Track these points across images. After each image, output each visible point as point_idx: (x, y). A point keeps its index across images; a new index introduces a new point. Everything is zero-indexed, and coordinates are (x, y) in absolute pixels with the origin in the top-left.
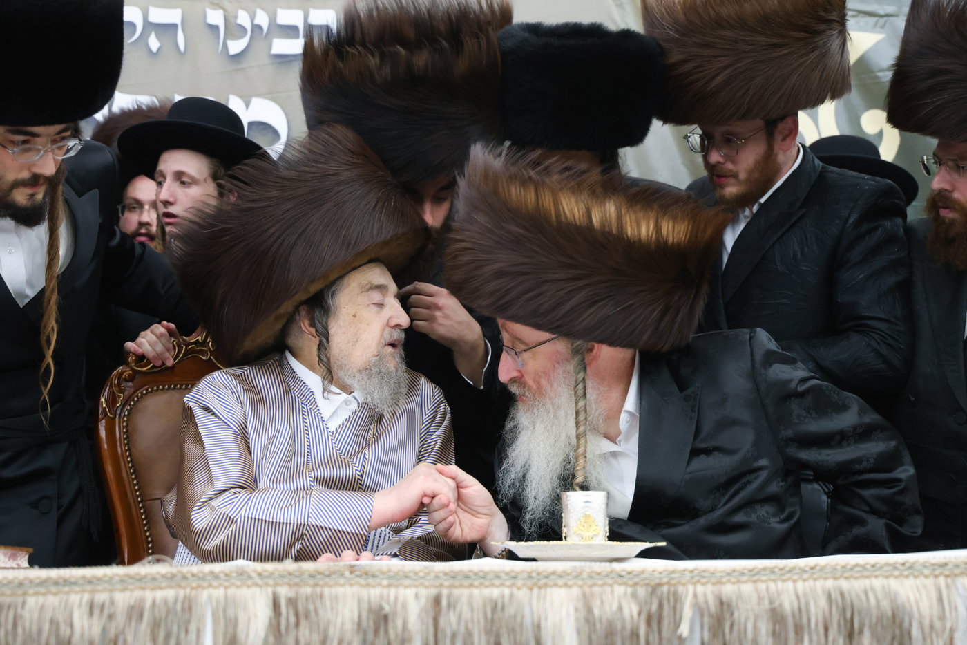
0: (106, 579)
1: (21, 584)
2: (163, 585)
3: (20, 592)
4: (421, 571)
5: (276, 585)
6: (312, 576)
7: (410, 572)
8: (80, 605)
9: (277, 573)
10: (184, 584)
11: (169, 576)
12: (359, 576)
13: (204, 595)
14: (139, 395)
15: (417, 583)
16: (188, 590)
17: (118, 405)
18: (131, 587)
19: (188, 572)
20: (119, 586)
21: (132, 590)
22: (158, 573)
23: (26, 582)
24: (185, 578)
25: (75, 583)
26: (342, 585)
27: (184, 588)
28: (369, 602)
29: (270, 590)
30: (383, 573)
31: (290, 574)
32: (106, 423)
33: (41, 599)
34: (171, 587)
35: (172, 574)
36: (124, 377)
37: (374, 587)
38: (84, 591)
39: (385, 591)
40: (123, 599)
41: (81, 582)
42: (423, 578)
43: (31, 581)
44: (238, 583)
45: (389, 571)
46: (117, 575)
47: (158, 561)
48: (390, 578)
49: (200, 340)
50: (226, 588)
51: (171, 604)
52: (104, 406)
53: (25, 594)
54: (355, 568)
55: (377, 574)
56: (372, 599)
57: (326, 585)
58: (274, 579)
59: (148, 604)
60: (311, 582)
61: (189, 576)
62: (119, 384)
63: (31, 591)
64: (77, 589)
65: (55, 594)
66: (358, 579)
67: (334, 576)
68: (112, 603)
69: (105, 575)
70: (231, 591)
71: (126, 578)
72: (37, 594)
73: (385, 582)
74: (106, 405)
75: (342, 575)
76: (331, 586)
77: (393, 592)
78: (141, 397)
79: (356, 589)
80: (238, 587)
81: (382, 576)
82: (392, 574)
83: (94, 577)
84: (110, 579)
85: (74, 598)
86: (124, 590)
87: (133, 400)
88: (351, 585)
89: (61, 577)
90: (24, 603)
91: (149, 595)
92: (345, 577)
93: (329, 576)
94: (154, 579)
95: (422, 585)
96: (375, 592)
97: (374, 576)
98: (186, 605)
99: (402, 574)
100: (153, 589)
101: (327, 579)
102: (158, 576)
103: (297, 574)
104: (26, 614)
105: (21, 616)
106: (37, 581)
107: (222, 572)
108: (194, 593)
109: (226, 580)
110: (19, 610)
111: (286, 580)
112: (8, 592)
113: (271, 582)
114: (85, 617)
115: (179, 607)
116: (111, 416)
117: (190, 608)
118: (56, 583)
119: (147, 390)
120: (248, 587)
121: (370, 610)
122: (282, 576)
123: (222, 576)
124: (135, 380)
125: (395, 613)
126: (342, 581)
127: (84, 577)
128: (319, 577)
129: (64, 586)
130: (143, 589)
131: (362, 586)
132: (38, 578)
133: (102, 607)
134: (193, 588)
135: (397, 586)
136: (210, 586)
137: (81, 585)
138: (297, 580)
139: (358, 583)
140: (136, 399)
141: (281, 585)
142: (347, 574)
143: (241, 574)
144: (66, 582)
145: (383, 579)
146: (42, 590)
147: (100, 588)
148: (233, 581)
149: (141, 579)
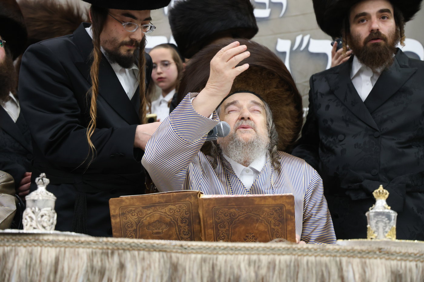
0: (255, 248)
1: (215, 249)
2: (284, 253)
3: (215, 252)
4: (417, 253)
5: (341, 256)
6: (359, 253)
7: (411, 253)
8: (244, 260)
9: (341, 251)
10: (294, 253)
11: (286, 248)
12: (384, 254)
13: (305, 259)
15: (416, 259)
16: (296, 256)
18: (269, 253)
19: (295, 248)
20: (262, 252)
21: (269, 255)
22: (281, 247)
23: (217, 248)
24: (294, 250)
25: (240, 250)
26: (376, 258)
27: (295, 255)
28: (391, 267)
29: (338, 259)
30: (397, 253)
31: (348, 251)
33: (225, 257)
34: (287, 254)
35: (287, 247)
37: (393, 260)
38: (245, 254)
39: (399, 263)
40: (265, 259)
41: (243, 249)
42: (420, 256)
43: (220, 248)
44: (322, 254)
45: (400, 252)
46: (261, 247)
47: (280, 241)
48: (401, 256)
50: (316, 256)
51: (288, 263)
53: (217, 253)
54: (382, 250)
55: (394, 253)
56: (393, 267)
57: (367, 257)
58: (340, 253)
59: (277, 263)
60: (359, 255)
61: (296, 249)
63: (220, 252)
64: (242, 252)
65: (231, 254)
66: (384, 255)
67: (371, 253)
68: (259, 260)
69: (255, 247)
70: (318, 258)
71: (265, 248)
72: (223, 254)
73: (399, 258)
75: (375, 253)
76: (370, 258)
77: (403, 263)
79: (383, 260)
80: (322, 256)
81: (396, 255)
82: (401, 254)
83: (250, 247)
84: (258, 249)
85: (241, 257)
86: (264, 254)
88: (381, 258)
89: (234, 247)
90: (217, 258)
91: (277, 258)
92: (377, 254)
93: (368, 253)
94: (279, 250)
95: (418, 260)
96: (394, 263)
97: (392, 254)
98: (296, 264)
99: (407, 254)
100: (279, 255)
101: (367, 255)
102: (281, 249)
103: (351, 251)
104: (218, 263)
105: (216, 265)
106: (222, 248)
107: (312, 248)
108: (299, 258)
109: (316, 253)
110: (215, 261)
111: (346, 254)
112: (210, 252)
113: (338, 255)
114: (247, 266)
115: (292, 264)
117: (298, 265)
118: (232, 249)
120: (327, 256)
121: (392, 272)
122: (344, 252)
123: (313, 250)
125: (406, 274)
126: (375, 256)
127: (244, 247)
128: (363, 253)
129: (236, 250)
130: (274, 254)
131: (387, 259)
132: (223, 246)
133: (255, 262)
134: (299, 256)
135: (405, 260)
136: (307, 255)
137: (244, 251)
138: (352, 254)
139: (384, 257)
141: (344, 256)
142: (378, 252)
143: (323, 250)
144: (236, 249)
145: (397, 256)
146: (225, 252)
147: (253, 253)
148: (319, 253)
149: (273, 249)
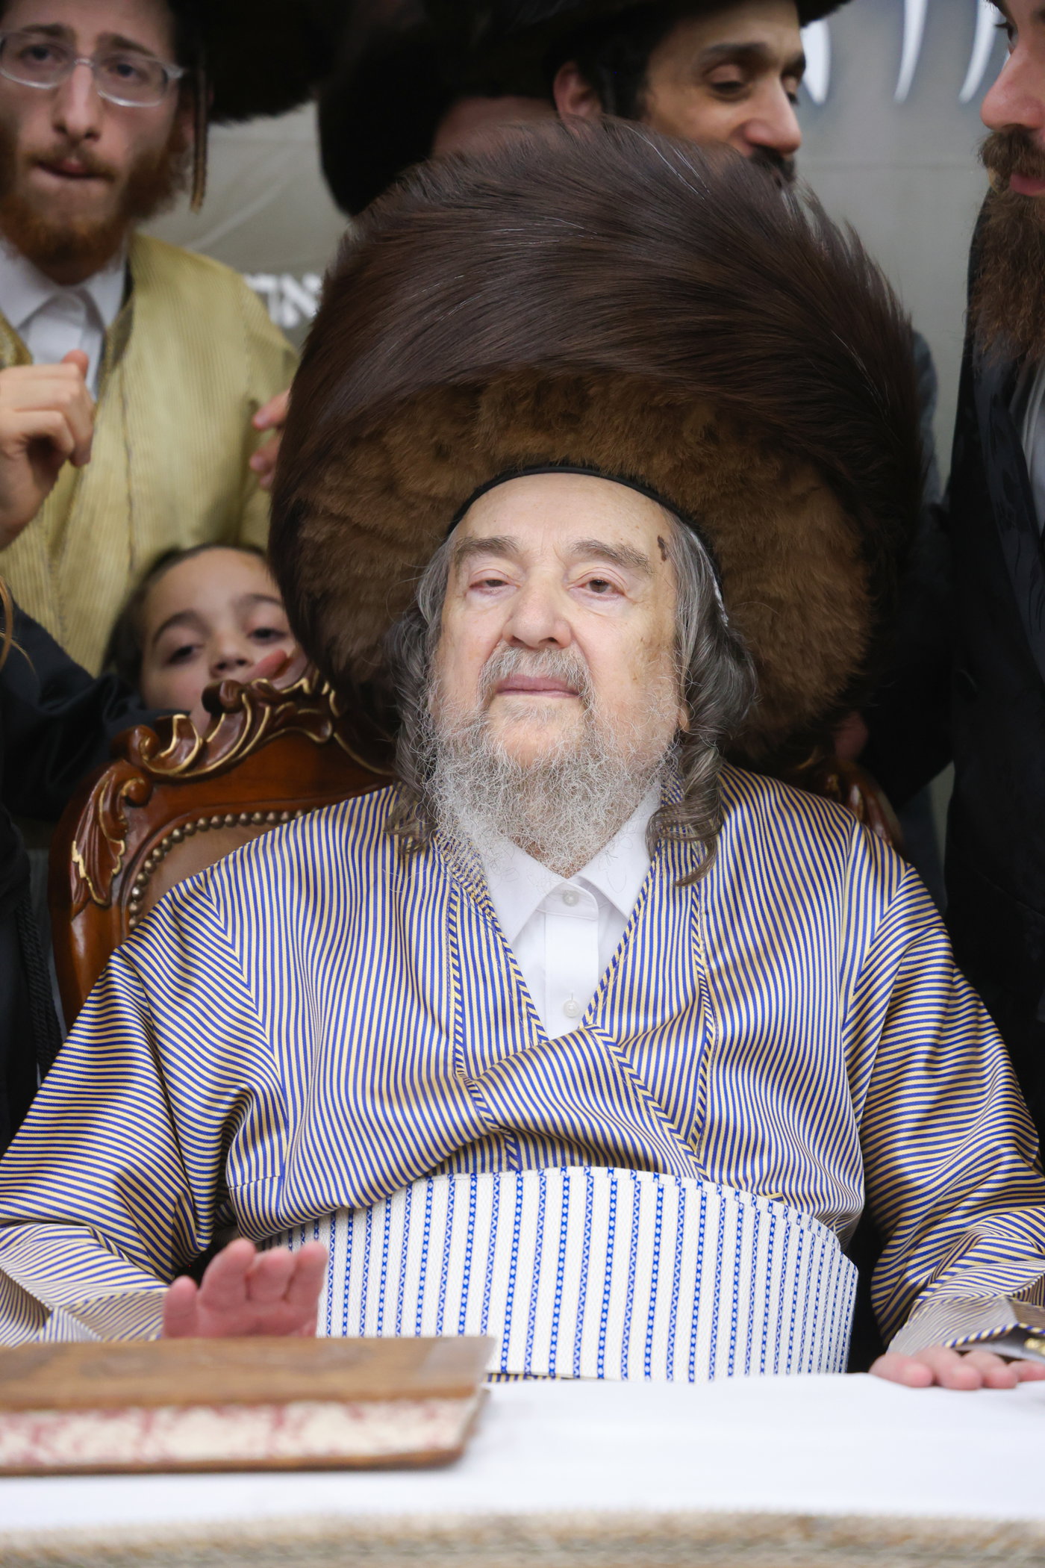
14: (165, 841)
17: (115, 871)
32: (88, 917)
36: (124, 793)
49: (306, 687)
52: (82, 872)
62: (114, 812)
74: (88, 872)
78: (168, 848)
87: (150, 856)
116: (100, 901)
119: (182, 828)
124: (150, 803)
140: (156, 853)
